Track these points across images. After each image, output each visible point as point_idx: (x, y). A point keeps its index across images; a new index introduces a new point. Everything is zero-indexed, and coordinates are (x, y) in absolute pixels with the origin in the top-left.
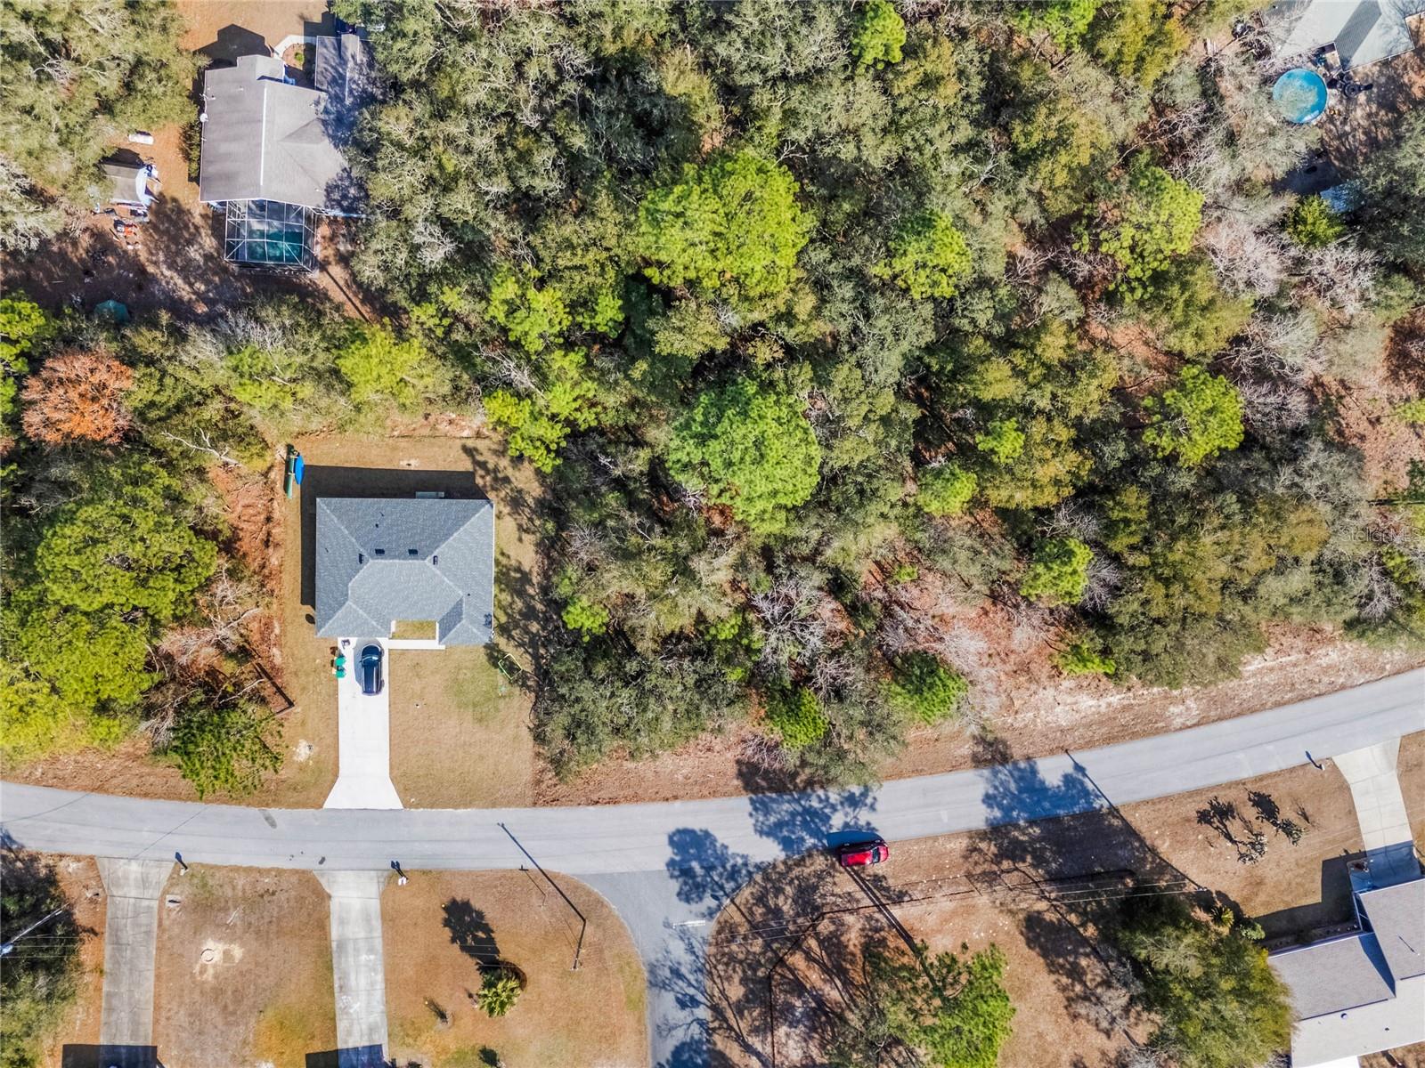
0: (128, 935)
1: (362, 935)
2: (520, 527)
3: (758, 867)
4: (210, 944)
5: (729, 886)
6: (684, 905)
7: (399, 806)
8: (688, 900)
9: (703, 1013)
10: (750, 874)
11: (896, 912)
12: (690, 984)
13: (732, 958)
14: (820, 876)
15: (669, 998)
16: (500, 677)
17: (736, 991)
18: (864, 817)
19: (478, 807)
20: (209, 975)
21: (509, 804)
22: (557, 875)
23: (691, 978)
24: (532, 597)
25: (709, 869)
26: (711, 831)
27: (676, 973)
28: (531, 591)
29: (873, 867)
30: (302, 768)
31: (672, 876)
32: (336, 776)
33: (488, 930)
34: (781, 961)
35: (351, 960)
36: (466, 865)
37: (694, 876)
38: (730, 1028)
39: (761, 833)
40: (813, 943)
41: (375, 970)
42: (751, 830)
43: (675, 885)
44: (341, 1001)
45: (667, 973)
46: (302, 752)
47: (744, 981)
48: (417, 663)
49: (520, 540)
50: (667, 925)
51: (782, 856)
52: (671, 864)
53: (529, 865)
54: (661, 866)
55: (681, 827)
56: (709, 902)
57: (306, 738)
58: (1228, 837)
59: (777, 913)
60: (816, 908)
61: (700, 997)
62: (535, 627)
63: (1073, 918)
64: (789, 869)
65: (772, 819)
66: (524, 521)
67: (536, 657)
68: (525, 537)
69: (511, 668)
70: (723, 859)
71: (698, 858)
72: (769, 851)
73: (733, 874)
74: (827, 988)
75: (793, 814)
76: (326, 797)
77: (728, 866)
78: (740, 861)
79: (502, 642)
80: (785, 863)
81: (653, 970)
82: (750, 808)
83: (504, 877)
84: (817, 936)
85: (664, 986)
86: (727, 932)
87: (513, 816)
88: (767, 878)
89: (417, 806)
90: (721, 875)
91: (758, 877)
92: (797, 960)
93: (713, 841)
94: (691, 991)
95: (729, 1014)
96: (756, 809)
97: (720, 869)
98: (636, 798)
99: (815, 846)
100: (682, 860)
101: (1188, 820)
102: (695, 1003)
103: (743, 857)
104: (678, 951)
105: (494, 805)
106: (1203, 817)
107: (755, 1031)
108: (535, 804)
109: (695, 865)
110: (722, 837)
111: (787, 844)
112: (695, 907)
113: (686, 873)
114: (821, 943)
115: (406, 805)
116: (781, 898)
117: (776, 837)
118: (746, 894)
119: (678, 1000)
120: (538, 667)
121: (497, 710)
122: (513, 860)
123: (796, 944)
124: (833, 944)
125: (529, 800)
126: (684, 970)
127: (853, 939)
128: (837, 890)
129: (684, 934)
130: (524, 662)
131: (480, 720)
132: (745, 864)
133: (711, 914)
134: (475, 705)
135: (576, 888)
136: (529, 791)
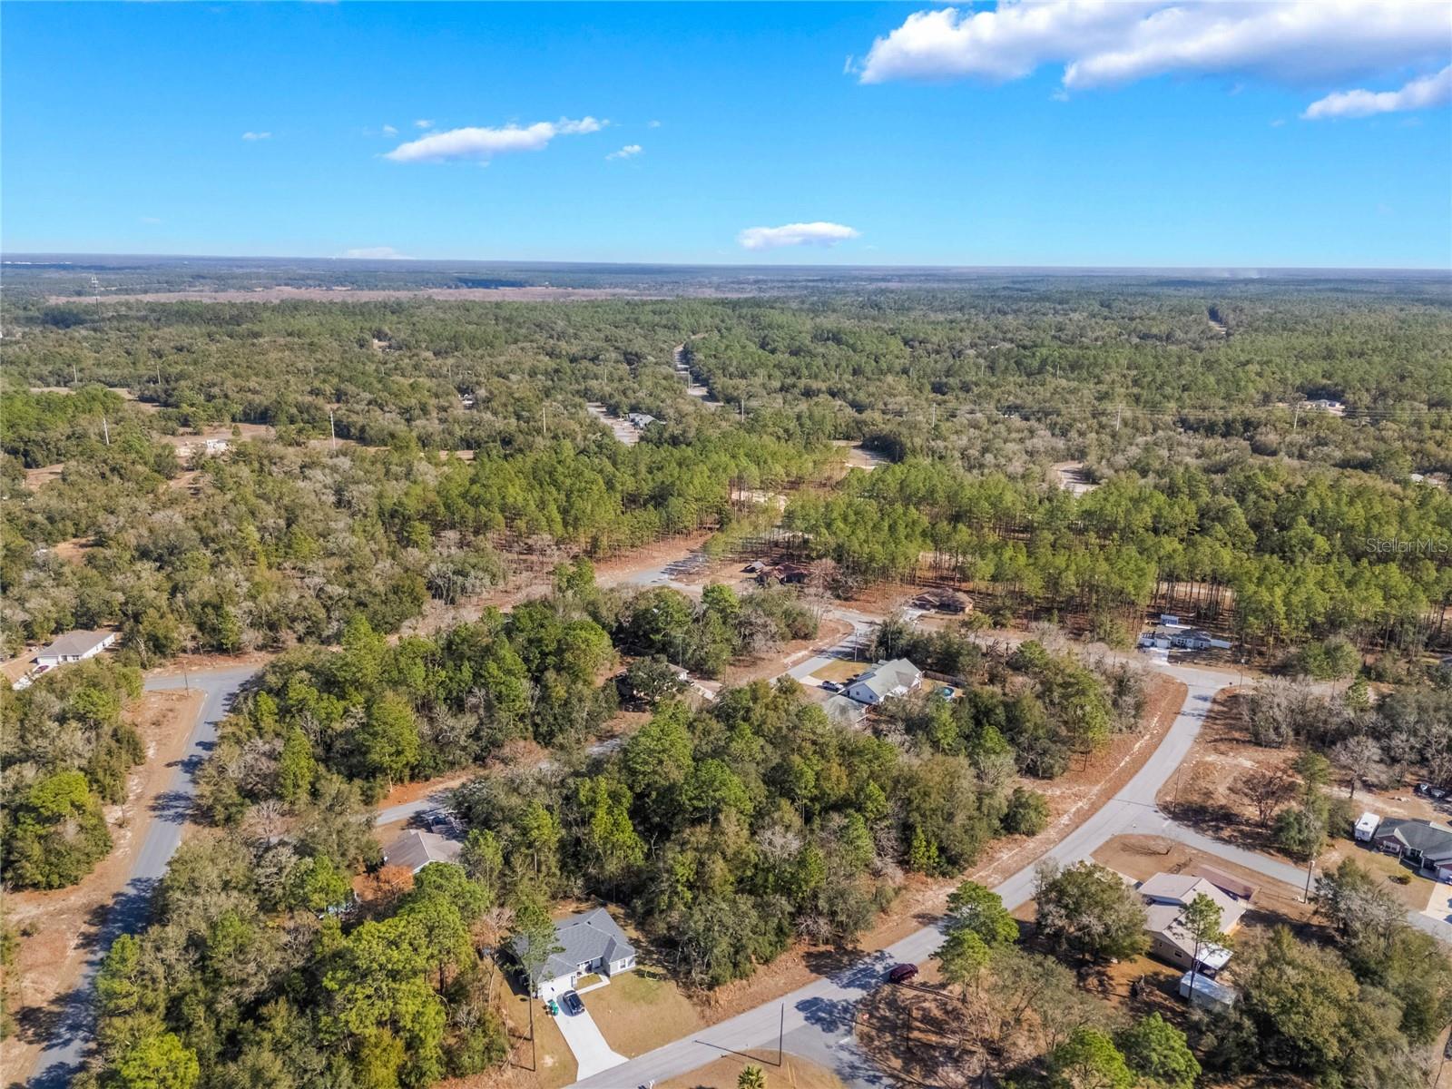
3: (856, 1002)
5: (848, 1016)
6: (831, 1034)
7: (626, 1060)
8: (831, 1031)
9: (888, 1080)
10: (855, 1007)
12: (867, 1071)
13: (880, 1050)
14: (893, 993)
15: (861, 1082)
16: (650, 980)
17: (897, 1063)
18: (891, 962)
19: (675, 1039)
21: (693, 1031)
22: (746, 1051)
23: (864, 1067)
25: (831, 1013)
26: (817, 997)
27: (853, 1067)
29: (917, 979)
30: (552, 1069)
31: (812, 1023)
32: (576, 1064)
34: (908, 1039)
36: (686, 1069)
37: (824, 1019)
38: (910, 1083)
39: (845, 988)
42: (839, 988)
43: (818, 1028)
45: (848, 1070)
46: (549, 1061)
47: (897, 1056)
48: (598, 995)
50: (829, 1048)
51: (865, 992)
52: (807, 1019)
53: (725, 1052)
54: (804, 1021)
55: (798, 1002)
56: (842, 1029)
59: (885, 1018)
60: (904, 1009)
61: (879, 1075)
62: (655, 956)
64: (874, 998)
65: (845, 981)
66: (623, 923)
67: (664, 967)
69: (653, 975)
70: (834, 1005)
71: (821, 1011)
72: (855, 994)
73: (846, 1010)
74: (945, 1041)
75: (855, 974)
76: (576, 1075)
77: (840, 1008)
78: (843, 1003)
79: (641, 967)
80: (869, 996)
81: (839, 1072)
82: (829, 982)
83: (714, 1064)
84: (916, 1019)
85: (853, 1077)
86: (866, 1039)
87: (699, 1036)
88: (864, 1004)
89: (637, 1054)
90: (839, 1012)
91: (860, 1006)
92: (916, 1034)
93: (821, 1000)
94: (871, 1073)
95: (903, 1076)
96: (833, 980)
97: (836, 1010)
98: (764, 1001)
99: (878, 983)
100: (811, 1014)
102: (879, 1080)
103: (844, 1001)
104: (845, 1056)
105: (684, 1034)
107: (925, 1077)
108: (708, 1025)
109: (822, 1015)
110: (825, 997)
111: (863, 987)
112: (837, 1032)
113: (819, 1020)
114: (921, 1022)
115: (630, 1058)
117: (855, 986)
119: (868, 1081)
121: (657, 993)
122: (714, 1055)
123: (910, 1029)
124: (927, 1019)
125: (704, 1025)
126: (857, 1064)
127: (937, 1013)
129: (842, 1047)
130: (660, 970)
131: (650, 1003)
132: (849, 1004)
133: (849, 1032)
134: (643, 998)
135: (762, 1053)
136: (702, 1023)
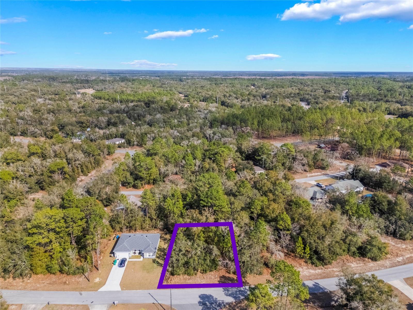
3: (227, 304)
10: (225, 305)
22: (164, 305)
25: (211, 304)
26: (212, 295)
28: (166, 251)
31: (200, 305)
37: (207, 306)
39: (227, 295)
42: (224, 295)
43: (200, 308)
51: (234, 301)
52: (200, 302)
53: (156, 302)
54: (197, 303)
55: (203, 294)
64: (237, 304)
65: (230, 292)
69: (158, 263)
70: (216, 301)
71: (208, 301)
72: (230, 300)
73: (220, 306)
75: (236, 291)
77: (218, 303)
78: (221, 302)
82: (223, 289)
83: (147, 305)
88: (230, 306)
90: (215, 305)
91: (227, 306)
93: (212, 297)
96: (225, 290)
97: (215, 304)
100: (203, 301)
103: (222, 301)
109: (207, 303)
110: (215, 296)
111: (235, 298)
113: (204, 305)
117: (232, 296)
121: (153, 270)
122: (151, 301)
132: (223, 303)
134: (147, 270)
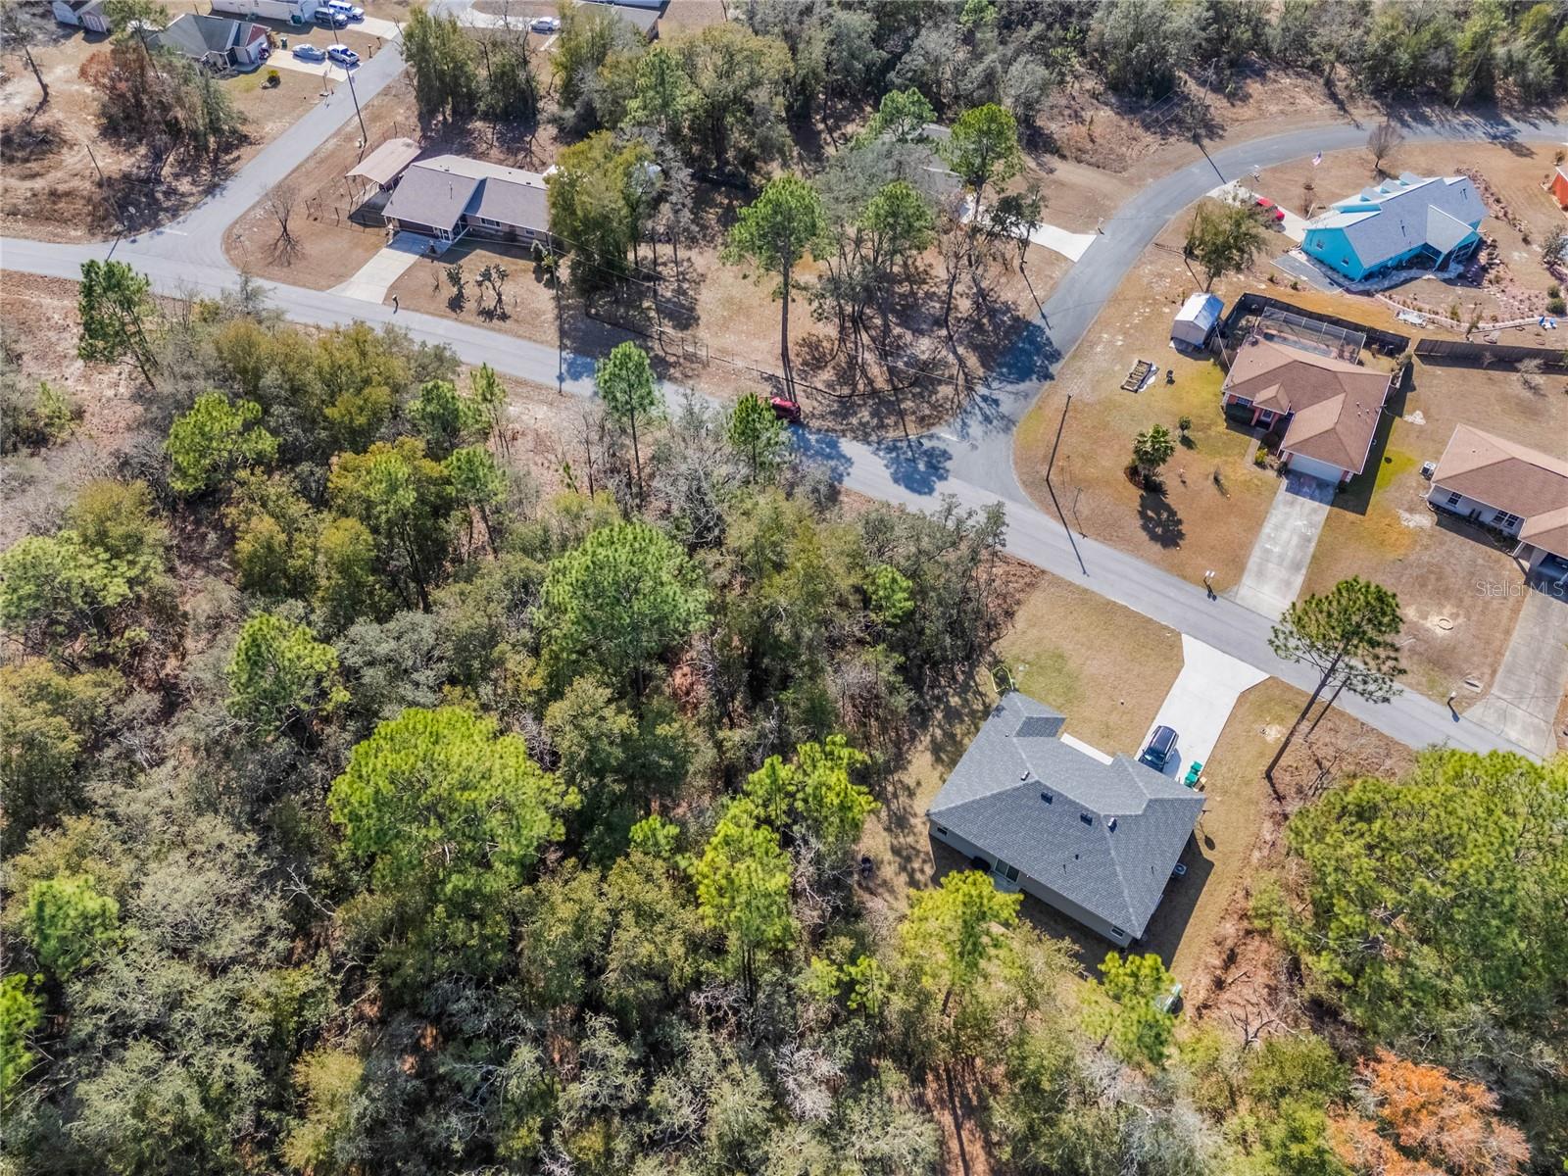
0: (1535, 683)
1: (1271, 565)
2: (911, 794)
3: (869, 444)
4: (1440, 632)
5: (903, 444)
6: (950, 450)
7: (1184, 637)
8: (945, 452)
9: (981, 390)
10: (879, 443)
11: (780, 373)
12: (981, 409)
13: (934, 407)
14: (822, 417)
15: (1004, 409)
16: (1018, 678)
17: (945, 390)
19: (1101, 597)
20: (1448, 609)
21: (1070, 584)
22: (1054, 517)
23: (977, 411)
24: (940, 726)
25: (911, 461)
26: (891, 480)
27: (988, 420)
28: (938, 732)
30: (1280, 721)
31: (947, 471)
32: (1243, 695)
33: (1142, 514)
34: (895, 389)
35: (1290, 554)
36: (1140, 564)
37: (929, 463)
38: (966, 374)
39: (849, 460)
40: (861, 387)
41: (1269, 536)
42: (856, 466)
43: (949, 465)
44: (1314, 533)
45: (995, 422)
46: (1274, 734)
47: (934, 392)
49: (919, 784)
50: (974, 447)
51: (843, 440)
52: (942, 478)
53: (1076, 536)
54: (952, 480)
55: (915, 495)
56: (927, 444)
57: (1265, 742)
58: (500, 300)
59: (875, 415)
60: (841, 402)
61: (978, 399)
63: (653, 314)
64: (843, 431)
65: (832, 463)
66: (903, 799)
67: (970, 675)
68: (912, 783)
69: (1001, 681)
70: (895, 461)
71: (916, 469)
72: (852, 448)
73: (893, 449)
74: (871, 361)
76: (1263, 683)
77: (894, 455)
80: (844, 436)
81: (1006, 429)
82: (846, 479)
83: (1106, 539)
84: (854, 389)
85: (1004, 417)
86: (926, 422)
87: (1070, 574)
88: (867, 435)
89: (1166, 628)
90: (905, 453)
91: (874, 438)
92: (881, 383)
93: (895, 474)
94: (983, 405)
95: (961, 381)
96: (841, 475)
97: (902, 456)
99: (811, 433)
100: (931, 475)
101: (517, 321)
102: (985, 398)
103: (876, 455)
105: (1086, 591)
106: (504, 317)
107: (946, 365)
108: (1043, 572)
109: (922, 467)
110: (885, 474)
111: (834, 445)
112: (942, 446)
113: (933, 467)
114: (854, 384)
115: (1179, 634)
116: (864, 420)
117: (838, 452)
118: (891, 434)
119: (998, 405)
120: (972, 667)
121: (1038, 656)
122: (1090, 547)
123: (874, 392)
124: (845, 380)
125: (1046, 577)
126: (980, 418)
127: (827, 375)
128: (816, 404)
129: (964, 435)
130: (985, 678)
131: (1061, 656)
132: (878, 450)
133: (932, 437)
134: (1060, 671)
135: (1041, 502)
136: (1044, 583)
